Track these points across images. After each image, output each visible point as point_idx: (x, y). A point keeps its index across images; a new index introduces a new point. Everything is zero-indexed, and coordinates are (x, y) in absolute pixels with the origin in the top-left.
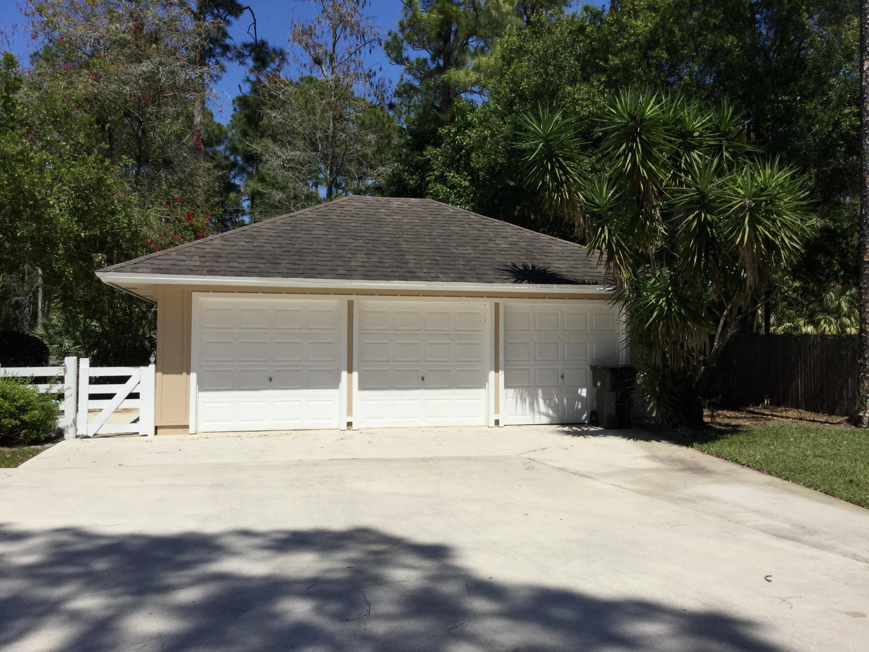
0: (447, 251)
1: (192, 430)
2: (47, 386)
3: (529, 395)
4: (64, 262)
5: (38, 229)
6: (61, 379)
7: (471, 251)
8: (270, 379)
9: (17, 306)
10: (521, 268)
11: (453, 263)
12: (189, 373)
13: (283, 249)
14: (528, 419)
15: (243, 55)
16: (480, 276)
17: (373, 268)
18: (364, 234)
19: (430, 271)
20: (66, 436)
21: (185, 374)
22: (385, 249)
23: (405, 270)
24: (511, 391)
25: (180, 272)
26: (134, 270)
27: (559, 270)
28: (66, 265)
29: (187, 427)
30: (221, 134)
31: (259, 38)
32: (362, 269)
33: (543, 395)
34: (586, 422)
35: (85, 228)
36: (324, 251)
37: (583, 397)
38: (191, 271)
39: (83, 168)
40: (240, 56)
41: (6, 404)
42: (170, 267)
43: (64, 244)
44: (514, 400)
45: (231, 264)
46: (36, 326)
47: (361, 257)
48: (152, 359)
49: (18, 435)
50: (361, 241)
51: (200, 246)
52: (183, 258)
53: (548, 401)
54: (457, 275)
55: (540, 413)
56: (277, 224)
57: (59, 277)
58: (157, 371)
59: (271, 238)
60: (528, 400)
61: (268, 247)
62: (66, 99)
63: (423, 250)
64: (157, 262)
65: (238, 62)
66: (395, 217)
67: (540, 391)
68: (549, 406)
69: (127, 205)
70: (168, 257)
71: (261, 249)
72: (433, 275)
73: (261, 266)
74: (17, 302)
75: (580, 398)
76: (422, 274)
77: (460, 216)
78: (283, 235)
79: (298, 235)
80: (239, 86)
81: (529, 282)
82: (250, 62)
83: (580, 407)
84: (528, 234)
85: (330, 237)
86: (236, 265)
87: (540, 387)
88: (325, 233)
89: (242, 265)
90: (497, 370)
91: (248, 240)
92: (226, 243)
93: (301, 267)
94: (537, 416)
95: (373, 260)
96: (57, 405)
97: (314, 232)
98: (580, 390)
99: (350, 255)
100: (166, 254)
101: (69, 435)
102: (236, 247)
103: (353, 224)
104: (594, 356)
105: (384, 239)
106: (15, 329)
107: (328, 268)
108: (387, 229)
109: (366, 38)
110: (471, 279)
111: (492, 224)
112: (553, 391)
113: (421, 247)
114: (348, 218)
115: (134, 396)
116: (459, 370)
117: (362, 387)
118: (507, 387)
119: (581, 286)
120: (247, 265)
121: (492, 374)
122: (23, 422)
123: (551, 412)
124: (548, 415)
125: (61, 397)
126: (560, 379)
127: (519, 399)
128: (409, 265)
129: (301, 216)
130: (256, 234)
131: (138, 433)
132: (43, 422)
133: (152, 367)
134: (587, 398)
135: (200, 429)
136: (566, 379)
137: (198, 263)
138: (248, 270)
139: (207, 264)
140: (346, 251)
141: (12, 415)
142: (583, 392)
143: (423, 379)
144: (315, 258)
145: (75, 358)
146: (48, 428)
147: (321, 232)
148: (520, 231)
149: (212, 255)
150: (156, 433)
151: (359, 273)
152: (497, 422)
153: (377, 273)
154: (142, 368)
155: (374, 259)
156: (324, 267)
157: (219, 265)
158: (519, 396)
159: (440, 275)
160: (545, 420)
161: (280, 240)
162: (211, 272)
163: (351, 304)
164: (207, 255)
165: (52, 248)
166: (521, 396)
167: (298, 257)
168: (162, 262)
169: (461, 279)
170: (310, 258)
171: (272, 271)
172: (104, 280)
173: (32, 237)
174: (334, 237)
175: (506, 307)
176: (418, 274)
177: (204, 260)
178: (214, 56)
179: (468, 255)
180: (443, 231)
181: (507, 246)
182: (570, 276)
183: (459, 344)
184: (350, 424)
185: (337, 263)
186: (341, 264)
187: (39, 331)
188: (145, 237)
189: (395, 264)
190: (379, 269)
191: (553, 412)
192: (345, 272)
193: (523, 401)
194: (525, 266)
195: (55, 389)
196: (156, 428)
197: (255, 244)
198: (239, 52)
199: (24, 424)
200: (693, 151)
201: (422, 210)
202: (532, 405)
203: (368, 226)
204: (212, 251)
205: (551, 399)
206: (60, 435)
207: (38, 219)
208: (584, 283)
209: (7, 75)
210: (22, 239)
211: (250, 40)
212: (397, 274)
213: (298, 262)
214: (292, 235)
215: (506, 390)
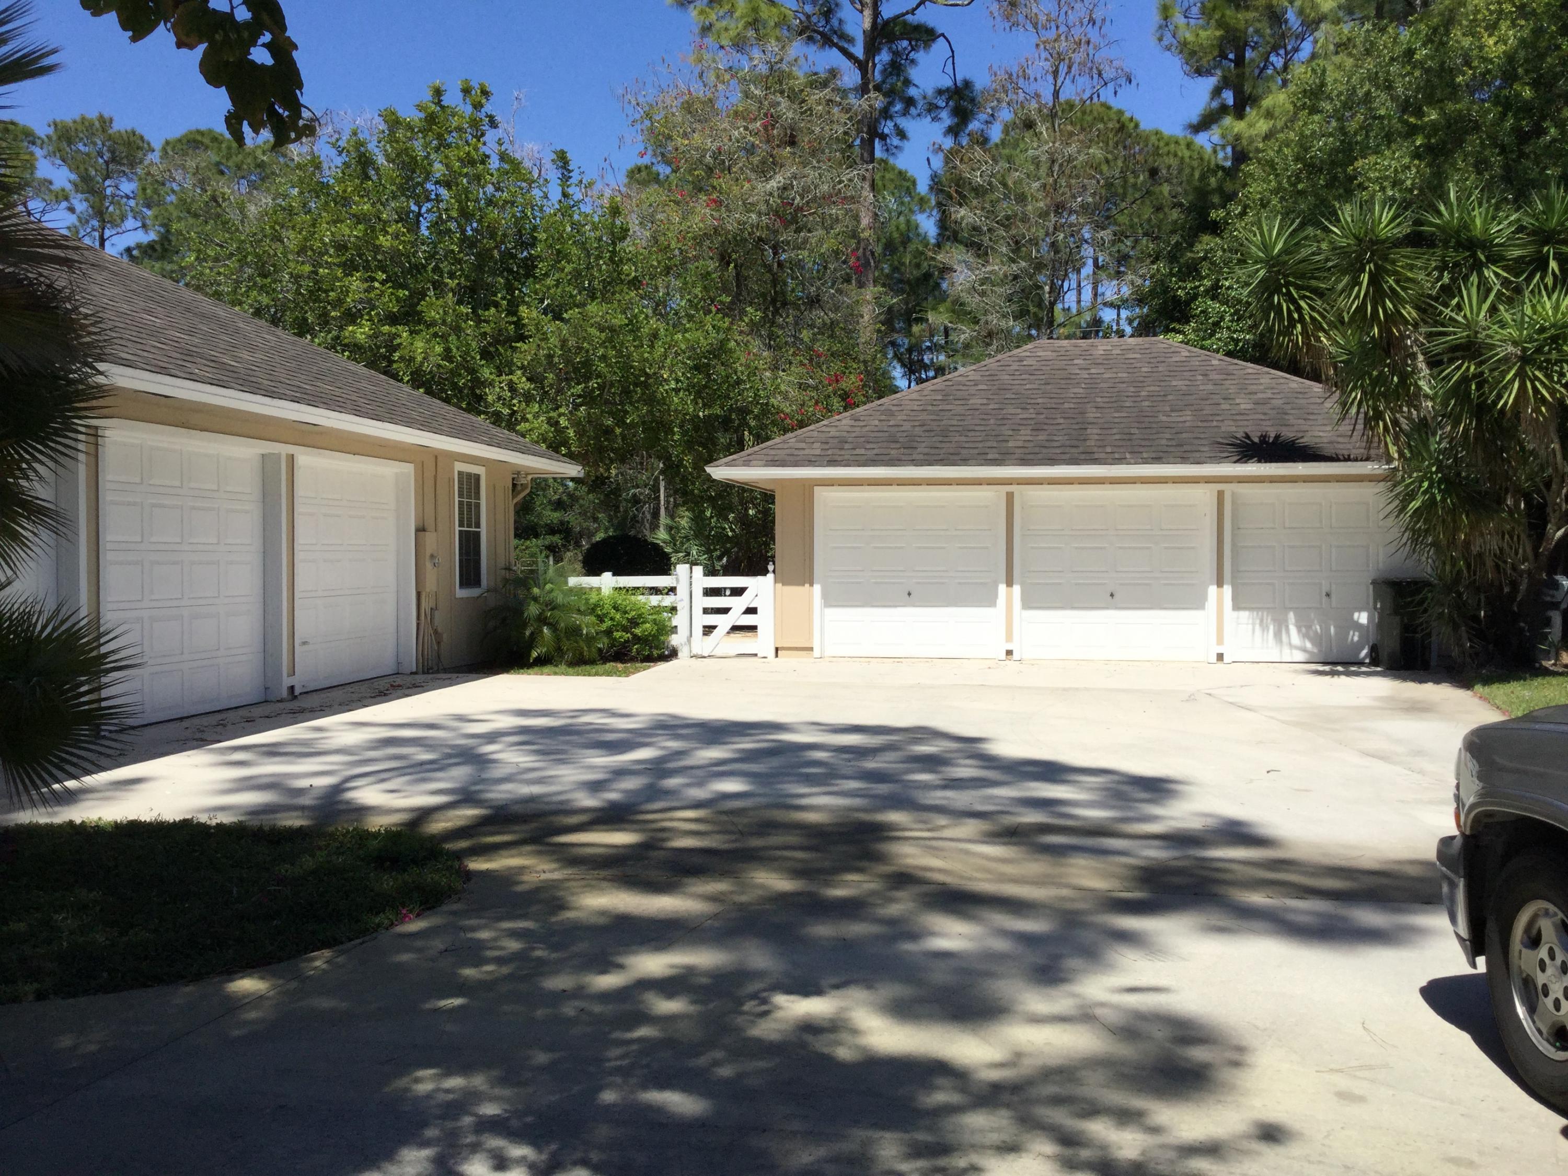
0: (1151, 420)
1: (817, 653)
2: (659, 597)
3: (1274, 620)
4: (680, 449)
5: (650, 412)
6: (672, 590)
7: (1189, 418)
8: (909, 594)
9: (636, 500)
10: (1256, 440)
11: (1155, 437)
12: (812, 584)
13: (925, 428)
14: (1273, 654)
15: (937, 107)
16: (1185, 455)
17: (1037, 450)
18: (1040, 401)
19: (1115, 449)
20: (680, 654)
21: (807, 586)
22: (1062, 421)
23: (1081, 450)
24: (1244, 615)
25: (796, 464)
26: (747, 464)
27: (1317, 440)
28: (683, 452)
29: (811, 649)
30: (909, 230)
31: (959, 78)
32: (1022, 450)
33: (1297, 621)
34: (1367, 661)
35: (705, 406)
36: (977, 428)
37: (1361, 625)
38: (810, 462)
39: (699, 333)
40: (932, 108)
41: (618, 616)
42: (787, 458)
43: (681, 427)
44: (1250, 627)
45: (858, 451)
46: (657, 527)
47: (1026, 433)
48: (771, 568)
49: (630, 651)
50: (1032, 411)
51: (824, 429)
52: (803, 445)
53: (1304, 630)
54: (1154, 455)
55: (1291, 646)
56: (925, 393)
57: (677, 466)
58: (776, 581)
59: (913, 414)
60: (1271, 627)
61: (907, 426)
62: (682, 236)
63: (1116, 420)
64: (772, 452)
65: (929, 119)
66: (1093, 371)
67: (1291, 615)
68: (1305, 636)
69: (754, 371)
70: (786, 446)
71: (897, 429)
72: (1117, 456)
73: (892, 452)
74: (634, 495)
75: (1357, 626)
76: (1102, 456)
77: (1195, 362)
78: (930, 408)
79: (948, 407)
80: (928, 160)
81: (1259, 461)
82: (947, 119)
83: (1356, 638)
84: (1294, 385)
85: (991, 407)
86: (862, 451)
87: (1291, 609)
88: (985, 401)
89: (869, 453)
90: (1220, 584)
91: (883, 417)
92: (857, 423)
93: (943, 451)
94: (1286, 650)
95: (1040, 438)
96: (670, 619)
97: (971, 402)
98: (1356, 615)
99: (1011, 433)
100: (784, 442)
101: (683, 653)
102: (867, 428)
103: (1028, 387)
104: (1381, 566)
105: (1066, 405)
106: (632, 533)
107: (976, 451)
108: (1076, 390)
109: (1105, 76)
110: (1172, 460)
111: (1242, 372)
112: (1312, 615)
113: (1116, 415)
114: (1023, 377)
115: (751, 611)
116: (1165, 585)
117: (1027, 604)
118: (1237, 607)
119: (1342, 464)
120: (875, 452)
121: (1213, 590)
122: (635, 636)
123: (1309, 645)
124: (1304, 650)
125: (673, 610)
126: (1325, 599)
127: (1257, 627)
128: (1088, 443)
129: (960, 379)
130: (894, 408)
131: (756, 655)
132: (655, 637)
133: (770, 576)
134: (1368, 627)
135: (828, 652)
136: (1333, 596)
137: (818, 452)
138: (876, 458)
139: (830, 452)
140: (1006, 427)
141: (625, 629)
142: (1363, 618)
143: (1112, 595)
144: (963, 439)
145: (688, 566)
146: (660, 645)
147: (980, 401)
148: (1282, 381)
149: (836, 441)
150: (777, 656)
151: (1016, 456)
152: (1220, 657)
153: (1040, 456)
154: (760, 578)
155: (1042, 437)
156: (972, 451)
157: (843, 452)
158: (1258, 621)
159: (1128, 456)
160: (1300, 656)
161: (924, 416)
162: (833, 463)
163: (1010, 497)
164: (831, 440)
165: (666, 434)
166: (1262, 621)
167: (941, 439)
168: (779, 452)
169: (1157, 460)
170: (957, 439)
171: (903, 458)
172: (715, 476)
173: (644, 423)
174: (996, 406)
175: (1233, 494)
176: (1096, 456)
177: (827, 447)
178: (891, 118)
179: (1181, 425)
180: (1158, 389)
181: (1248, 407)
182: (1329, 451)
183: (1166, 548)
184: (1009, 653)
185: (989, 444)
186: (995, 444)
187: (662, 535)
188: (779, 411)
189: (1068, 443)
190: (1044, 451)
191: (1313, 644)
192: (997, 456)
193: (1264, 628)
194: (1263, 438)
195: (668, 601)
196: (777, 649)
197: (891, 423)
198: (930, 104)
199: (637, 639)
200: (1488, 268)
201: (1138, 356)
202: (1278, 635)
203: (1049, 387)
204: (838, 434)
205: (1309, 627)
206: (673, 654)
207: (651, 400)
208: (1348, 459)
209: (613, 224)
210: (633, 425)
211: (947, 83)
212: (1067, 456)
213: (939, 445)
214: (940, 407)
215: (1236, 613)
